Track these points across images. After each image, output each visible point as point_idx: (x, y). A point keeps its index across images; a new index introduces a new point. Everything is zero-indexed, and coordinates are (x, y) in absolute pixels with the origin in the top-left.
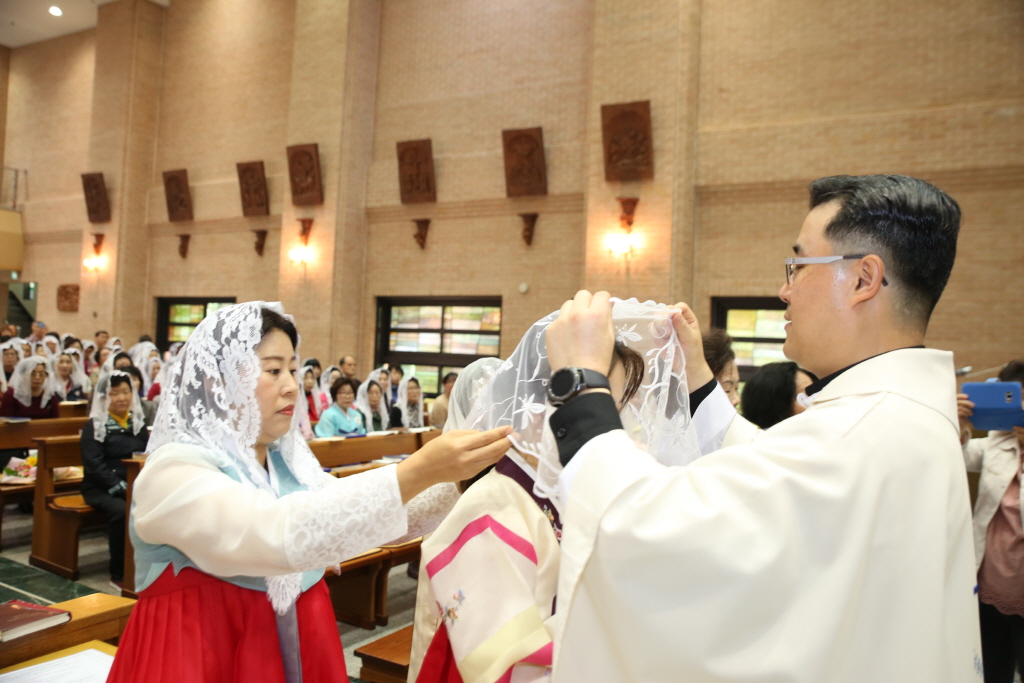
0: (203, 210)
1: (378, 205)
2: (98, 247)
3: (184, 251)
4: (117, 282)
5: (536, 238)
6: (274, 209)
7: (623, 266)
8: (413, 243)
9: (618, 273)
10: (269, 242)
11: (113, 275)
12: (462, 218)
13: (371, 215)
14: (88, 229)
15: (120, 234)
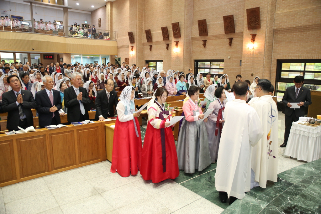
0: (155, 39)
1: (194, 36)
2: (132, 49)
3: (151, 49)
4: (137, 57)
5: (232, 44)
6: (170, 39)
7: (252, 52)
8: (202, 46)
9: (251, 54)
10: (169, 47)
11: (136, 56)
12: (214, 39)
13: (193, 39)
14: (130, 45)
15: (137, 46)
